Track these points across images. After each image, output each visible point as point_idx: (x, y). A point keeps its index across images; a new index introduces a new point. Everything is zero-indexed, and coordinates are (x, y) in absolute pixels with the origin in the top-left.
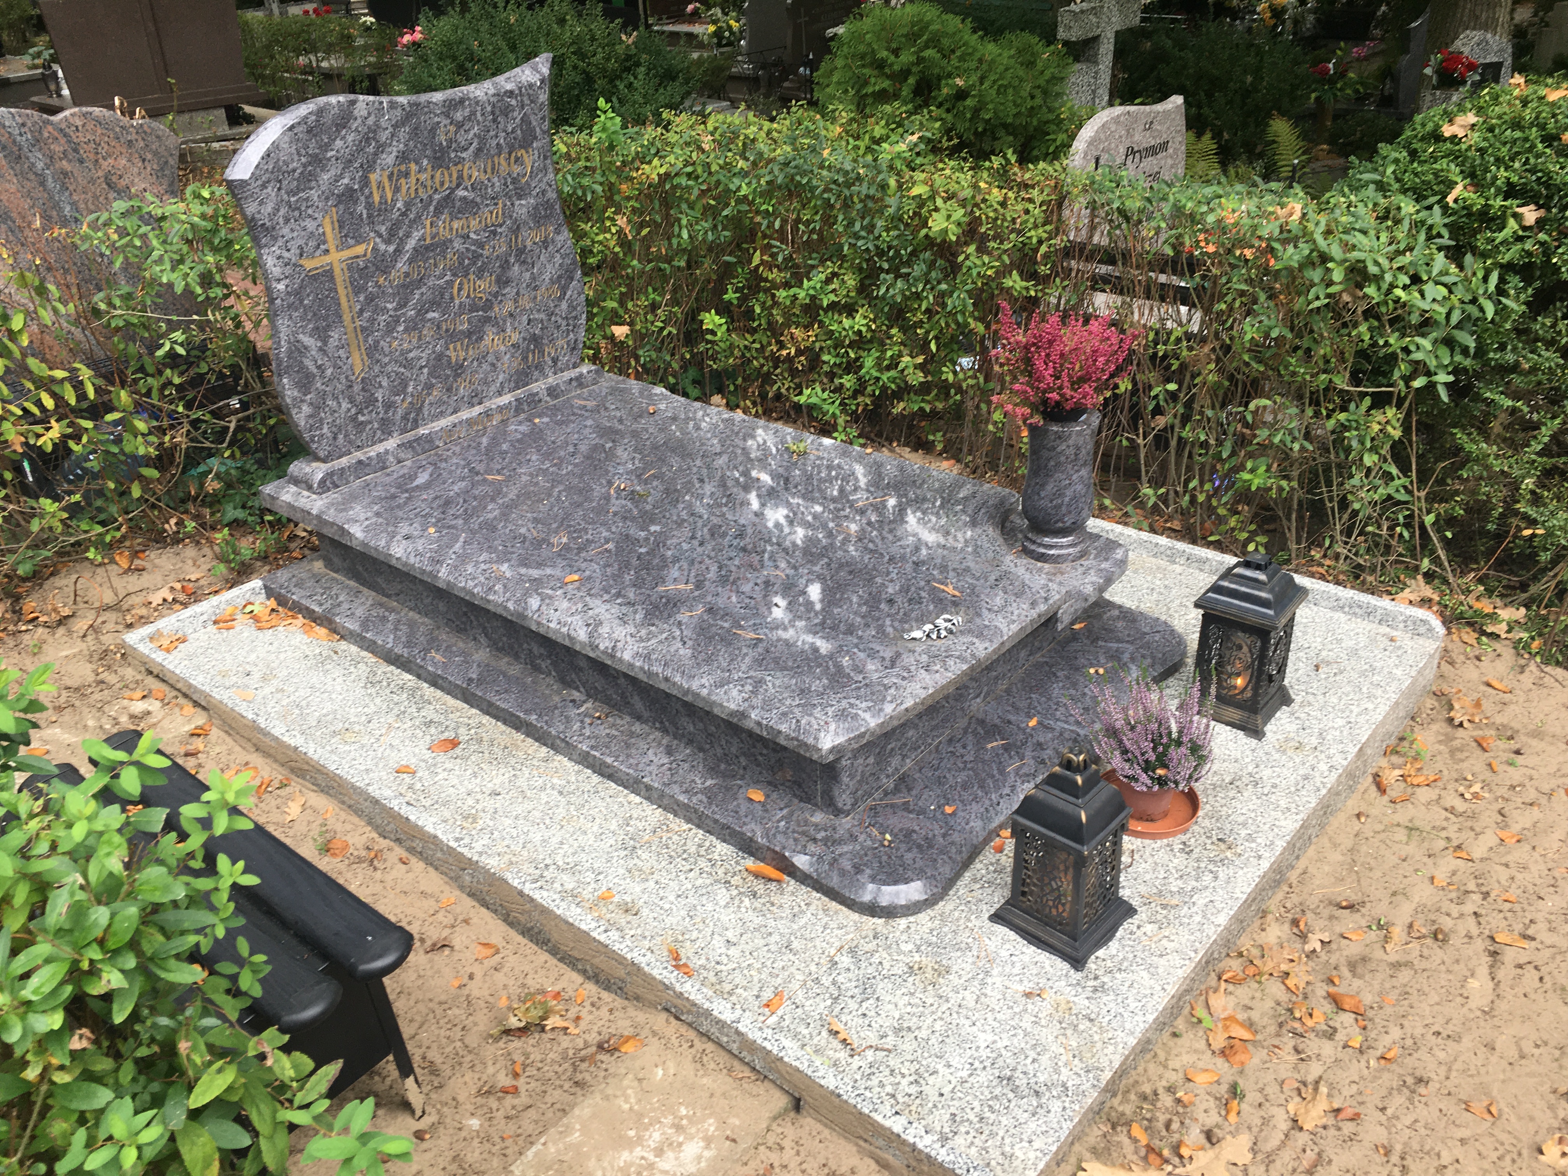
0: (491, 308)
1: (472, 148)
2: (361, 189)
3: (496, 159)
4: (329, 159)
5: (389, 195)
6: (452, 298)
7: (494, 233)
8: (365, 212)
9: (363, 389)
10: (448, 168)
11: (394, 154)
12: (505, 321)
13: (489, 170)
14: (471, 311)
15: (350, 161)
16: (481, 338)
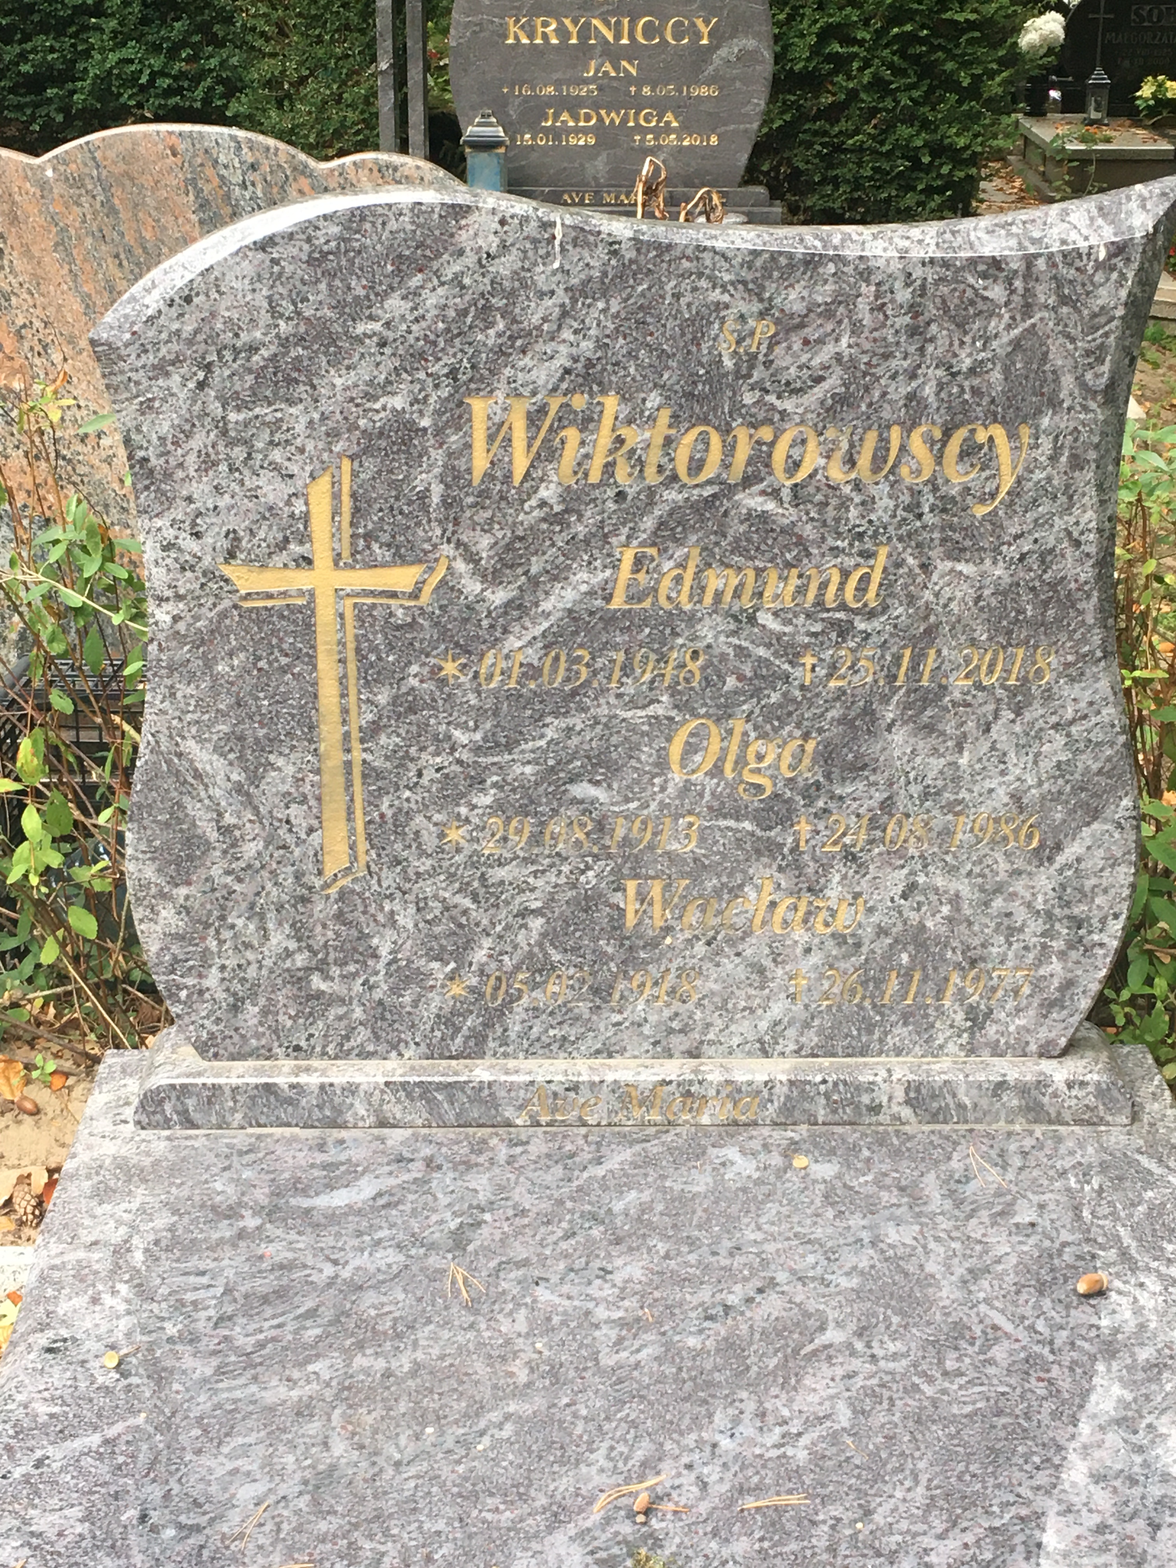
0: (787, 820)
1: (818, 391)
2: (439, 432)
3: (895, 434)
4: (359, 340)
5: (520, 464)
6: (662, 765)
7: (844, 630)
8: (437, 492)
9: (339, 916)
10: (726, 430)
11: (561, 361)
12: (825, 868)
13: (864, 460)
14: (718, 812)
15: (421, 356)
16: (736, 892)
